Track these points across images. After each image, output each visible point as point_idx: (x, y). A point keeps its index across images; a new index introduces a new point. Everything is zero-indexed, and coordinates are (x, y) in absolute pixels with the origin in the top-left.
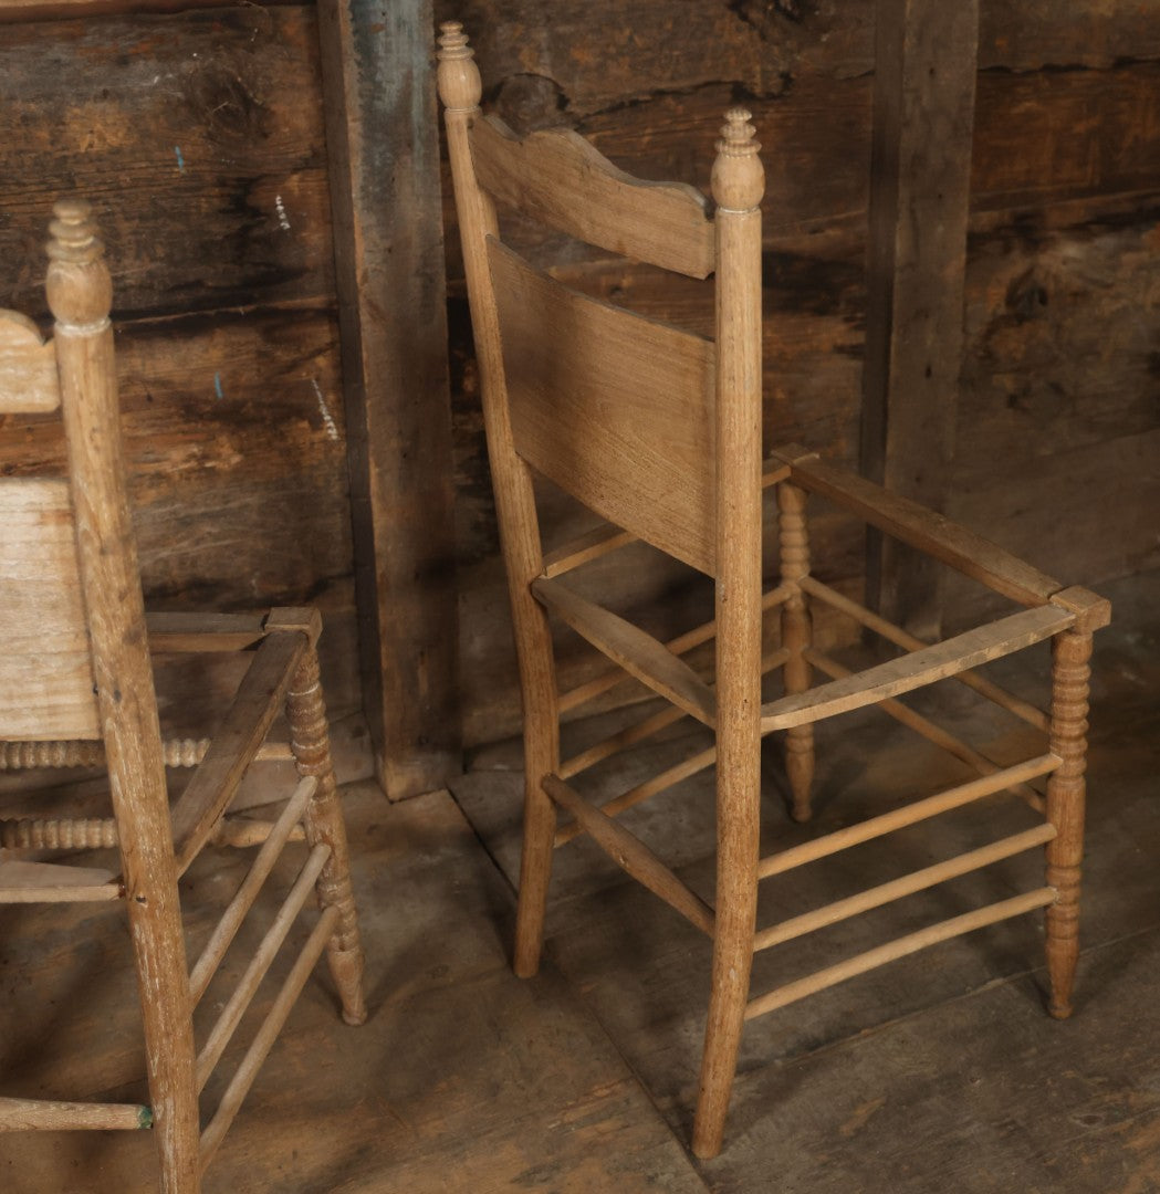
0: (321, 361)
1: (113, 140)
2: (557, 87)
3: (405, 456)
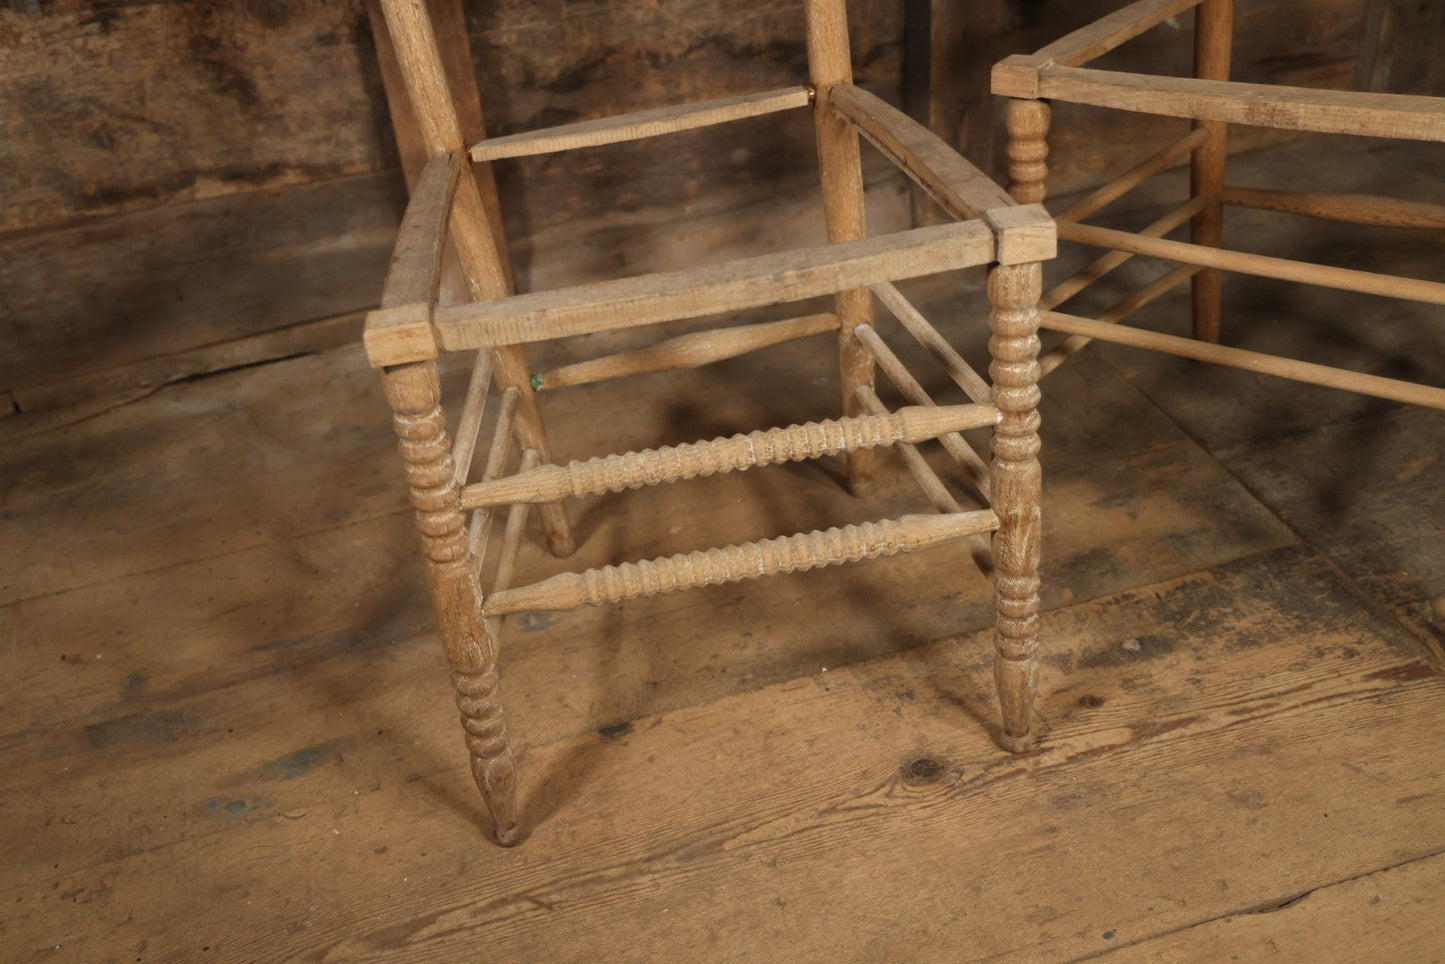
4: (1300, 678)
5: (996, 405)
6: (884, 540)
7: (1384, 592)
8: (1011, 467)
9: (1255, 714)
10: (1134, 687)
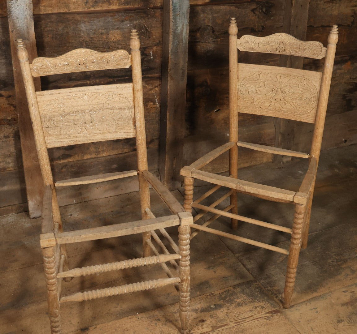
0: (157, 89)
1: (118, 38)
2: (213, 28)
3: (175, 111)
4: (251, 314)
5: (180, 254)
6: (154, 285)
7: (271, 292)
8: (183, 268)
9: (240, 323)
10: (213, 317)
